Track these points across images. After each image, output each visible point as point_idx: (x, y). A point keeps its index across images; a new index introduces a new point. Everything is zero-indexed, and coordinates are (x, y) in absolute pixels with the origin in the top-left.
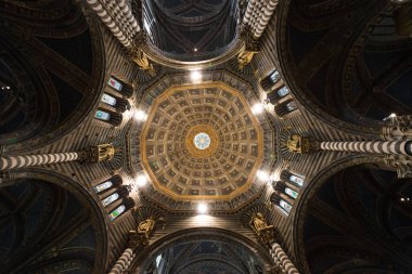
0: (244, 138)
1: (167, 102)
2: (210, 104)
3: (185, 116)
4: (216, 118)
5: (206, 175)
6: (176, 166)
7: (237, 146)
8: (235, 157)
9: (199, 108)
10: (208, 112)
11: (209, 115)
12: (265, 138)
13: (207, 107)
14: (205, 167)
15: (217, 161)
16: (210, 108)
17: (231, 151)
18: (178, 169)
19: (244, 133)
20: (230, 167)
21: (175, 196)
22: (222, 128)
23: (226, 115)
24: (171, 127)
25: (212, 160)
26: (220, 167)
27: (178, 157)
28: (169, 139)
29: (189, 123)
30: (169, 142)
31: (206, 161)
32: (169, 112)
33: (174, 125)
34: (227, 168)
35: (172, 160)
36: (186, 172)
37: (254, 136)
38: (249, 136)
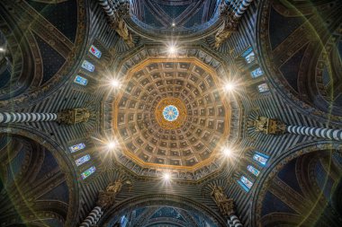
0: (212, 114)
1: (141, 73)
2: (182, 78)
3: (157, 88)
4: (187, 92)
5: (172, 146)
6: (144, 134)
7: (204, 121)
8: (201, 131)
9: (171, 81)
10: (178, 86)
11: (180, 88)
12: (233, 116)
13: (179, 81)
14: (172, 139)
15: (183, 133)
16: (182, 82)
17: (198, 126)
18: (146, 138)
19: (213, 109)
20: (196, 140)
21: (141, 163)
22: (191, 103)
23: (197, 90)
24: (142, 98)
25: (179, 132)
26: (186, 140)
27: (147, 126)
28: (140, 108)
29: (160, 94)
30: (140, 111)
31: (173, 132)
32: (142, 82)
33: (145, 95)
34: (193, 141)
35: (140, 128)
36: (153, 142)
37: (222, 113)
38: (217, 113)
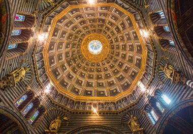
0: (132, 50)
1: (64, 18)
3: (81, 27)
4: (109, 29)
6: (73, 69)
7: (125, 55)
8: (122, 64)
10: (101, 23)
12: (148, 56)
13: (100, 20)
14: (98, 71)
15: (107, 65)
16: (103, 21)
17: (120, 59)
19: (132, 46)
20: (118, 72)
22: (113, 38)
23: (118, 28)
24: (68, 38)
25: (103, 64)
26: (110, 71)
27: (75, 62)
28: (67, 47)
29: (84, 32)
30: (67, 50)
31: (98, 65)
32: (67, 25)
33: (71, 35)
34: (115, 73)
35: (70, 65)
36: (82, 75)
37: (140, 51)
38: (135, 50)
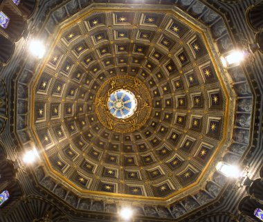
0: (199, 106)
2: (146, 41)
5: (126, 163)
7: (184, 119)
8: (178, 137)
9: (127, 47)
10: (140, 54)
11: (141, 60)
12: (238, 109)
13: (139, 46)
14: (125, 150)
15: (145, 141)
16: (145, 49)
17: (173, 127)
18: (80, 147)
19: (201, 98)
20: (169, 153)
21: (77, 189)
23: (172, 64)
24: (75, 75)
25: (138, 138)
26: (151, 152)
27: (81, 127)
29: (104, 69)
30: (69, 99)
31: (127, 139)
33: (79, 71)
34: (163, 154)
35: (70, 130)
36: (92, 154)
37: (219, 104)
38: (208, 104)
